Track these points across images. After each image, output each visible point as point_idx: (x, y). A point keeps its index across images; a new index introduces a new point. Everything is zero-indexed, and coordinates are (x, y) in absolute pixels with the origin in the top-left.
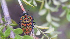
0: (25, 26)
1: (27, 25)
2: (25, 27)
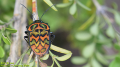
0: (37, 41)
1: (40, 39)
2: (37, 43)
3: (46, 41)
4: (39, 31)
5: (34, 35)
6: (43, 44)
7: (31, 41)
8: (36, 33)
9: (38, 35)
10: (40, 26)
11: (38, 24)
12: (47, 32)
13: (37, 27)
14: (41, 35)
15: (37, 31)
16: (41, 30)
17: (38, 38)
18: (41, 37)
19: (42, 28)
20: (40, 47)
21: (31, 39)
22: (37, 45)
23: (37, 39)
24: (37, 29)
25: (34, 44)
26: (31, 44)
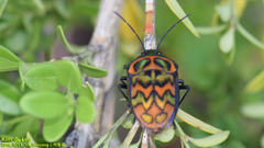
3: (168, 98)
4: (153, 74)
5: (141, 83)
6: (161, 104)
7: (135, 97)
8: (146, 79)
9: (150, 83)
10: (156, 63)
11: (152, 58)
12: (172, 77)
13: (147, 64)
14: (157, 83)
15: (148, 73)
16: (158, 73)
17: (150, 89)
18: (157, 88)
19: (159, 68)
20: (154, 111)
21: (133, 92)
22: (147, 105)
23: (147, 92)
24: (148, 68)
25: (140, 104)
26: (134, 102)
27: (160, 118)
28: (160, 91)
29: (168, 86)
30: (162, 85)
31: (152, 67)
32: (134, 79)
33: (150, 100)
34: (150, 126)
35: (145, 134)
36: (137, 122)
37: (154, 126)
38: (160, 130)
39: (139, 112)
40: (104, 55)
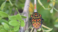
1: (37, 21)
2: (35, 22)
3: (40, 22)
4: (36, 17)
5: (34, 19)
6: (38, 23)
8: (35, 18)
9: (36, 19)
10: (37, 15)
11: (36, 14)
12: (40, 18)
13: (35, 15)
14: (37, 19)
15: (35, 17)
16: (37, 17)
18: (37, 20)
19: (38, 16)
20: (37, 24)
22: (35, 23)
23: (35, 21)
24: (35, 16)
25: (34, 23)
26: (32, 23)
27: (38, 26)
28: (38, 20)
29: (40, 19)
30: (38, 19)
31: (36, 15)
32: (32, 18)
33: (36, 22)
34: (36, 28)
35: (35, 30)
36: (33, 27)
37: (37, 28)
38: (38, 29)
39: (34, 25)
40: (26, 14)
